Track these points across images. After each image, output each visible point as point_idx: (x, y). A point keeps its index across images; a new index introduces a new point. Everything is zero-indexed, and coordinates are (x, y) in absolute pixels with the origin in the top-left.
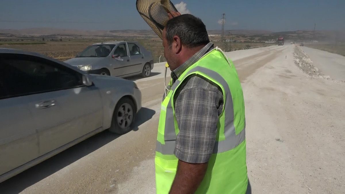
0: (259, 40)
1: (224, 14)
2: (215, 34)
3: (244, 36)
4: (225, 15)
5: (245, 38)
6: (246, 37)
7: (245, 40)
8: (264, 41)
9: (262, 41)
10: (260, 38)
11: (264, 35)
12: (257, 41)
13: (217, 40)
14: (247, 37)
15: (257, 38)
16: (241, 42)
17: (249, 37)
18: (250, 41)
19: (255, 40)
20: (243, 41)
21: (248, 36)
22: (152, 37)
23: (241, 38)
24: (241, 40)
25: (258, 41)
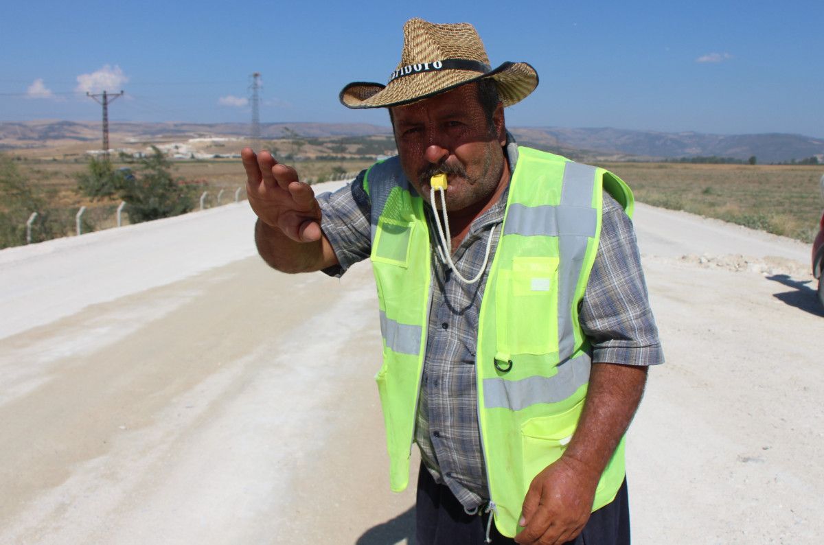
0: (359, 152)
1: (256, 75)
2: (224, 134)
3: (314, 142)
4: (259, 78)
5: (319, 148)
6: (321, 144)
7: (321, 151)
8: (374, 156)
9: (368, 156)
10: (360, 146)
11: (373, 138)
12: (353, 156)
13: (233, 154)
14: (325, 145)
15: (353, 148)
16: (307, 159)
17: (330, 145)
18: (334, 155)
19: (347, 151)
20: (312, 155)
21: (328, 140)
22: (13, 148)
23: (307, 147)
24: (306, 152)
25: (357, 156)
